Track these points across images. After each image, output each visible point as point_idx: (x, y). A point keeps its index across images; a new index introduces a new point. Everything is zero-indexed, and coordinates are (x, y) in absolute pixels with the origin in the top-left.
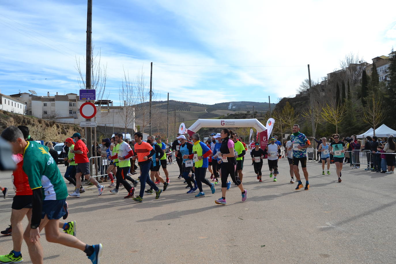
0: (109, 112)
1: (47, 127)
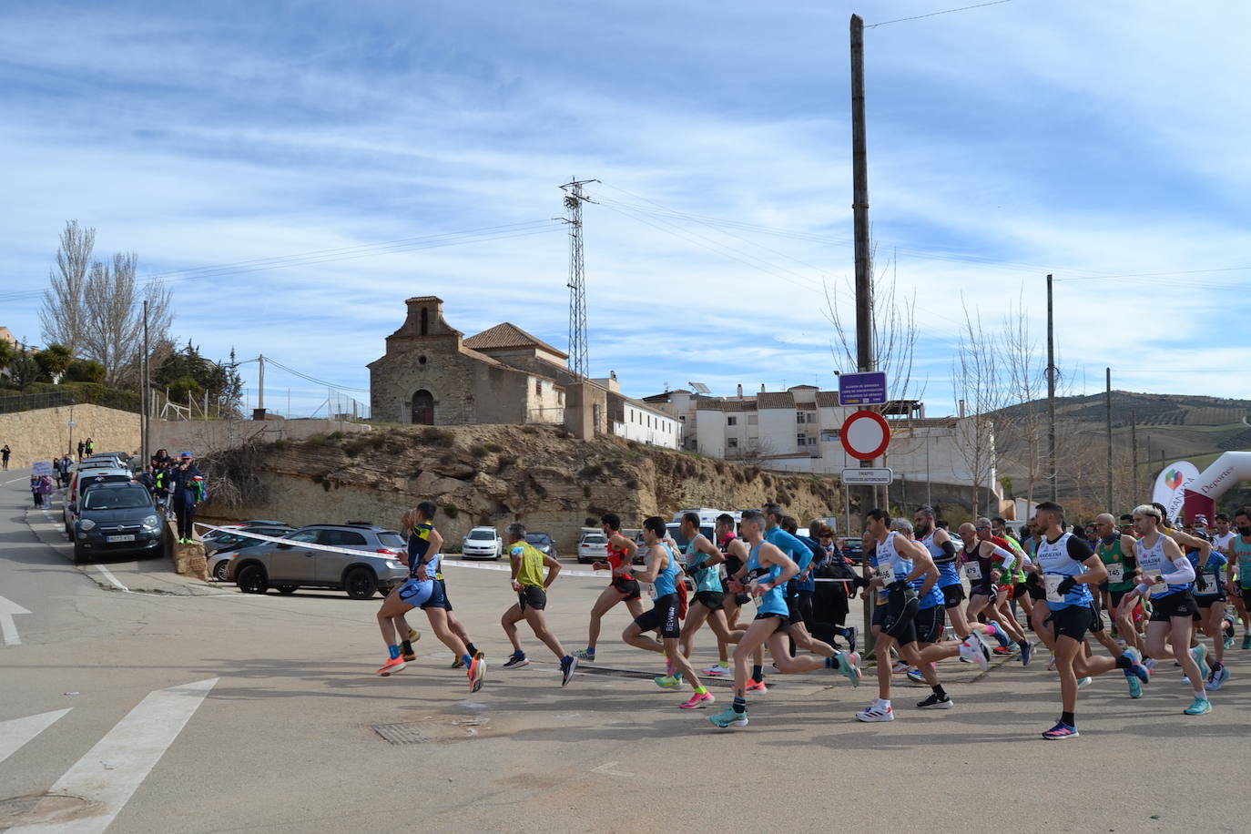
0: (912, 436)
1: (737, 485)
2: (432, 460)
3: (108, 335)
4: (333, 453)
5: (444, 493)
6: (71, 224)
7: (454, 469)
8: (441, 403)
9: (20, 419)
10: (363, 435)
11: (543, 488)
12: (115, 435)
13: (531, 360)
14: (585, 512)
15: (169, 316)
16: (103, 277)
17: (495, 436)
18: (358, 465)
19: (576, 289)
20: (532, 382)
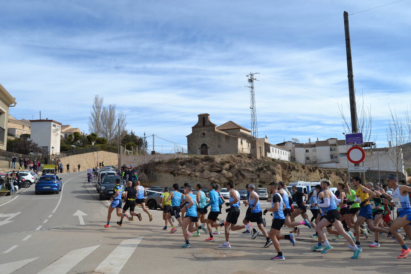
0: (372, 154)
1: (310, 173)
2: (207, 166)
3: (108, 130)
4: (176, 165)
5: (212, 177)
6: (96, 96)
7: (215, 169)
8: (210, 148)
9: (83, 156)
10: (186, 159)
11: (244, 175)
12: (110, 160)
13: (239, 133)
14: (258, 183)
15: (125, 123)
16: (106, 112)
17: (227, 158)
18: (184, 168)
19: (253, 109)
20: (239, 140)
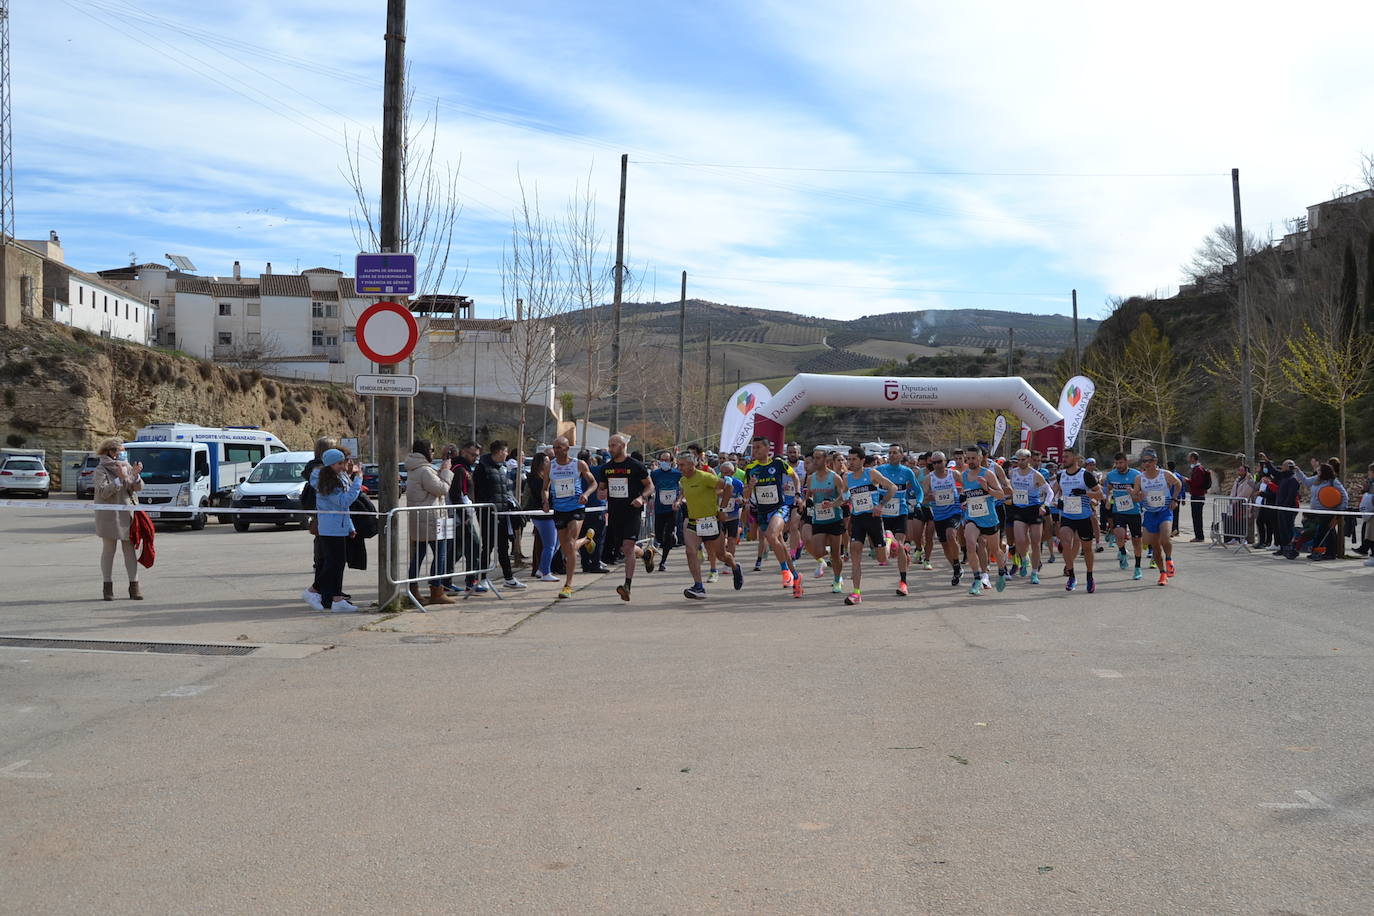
0: (457, 339)
1: (229, 394)
14: (7, 427)
